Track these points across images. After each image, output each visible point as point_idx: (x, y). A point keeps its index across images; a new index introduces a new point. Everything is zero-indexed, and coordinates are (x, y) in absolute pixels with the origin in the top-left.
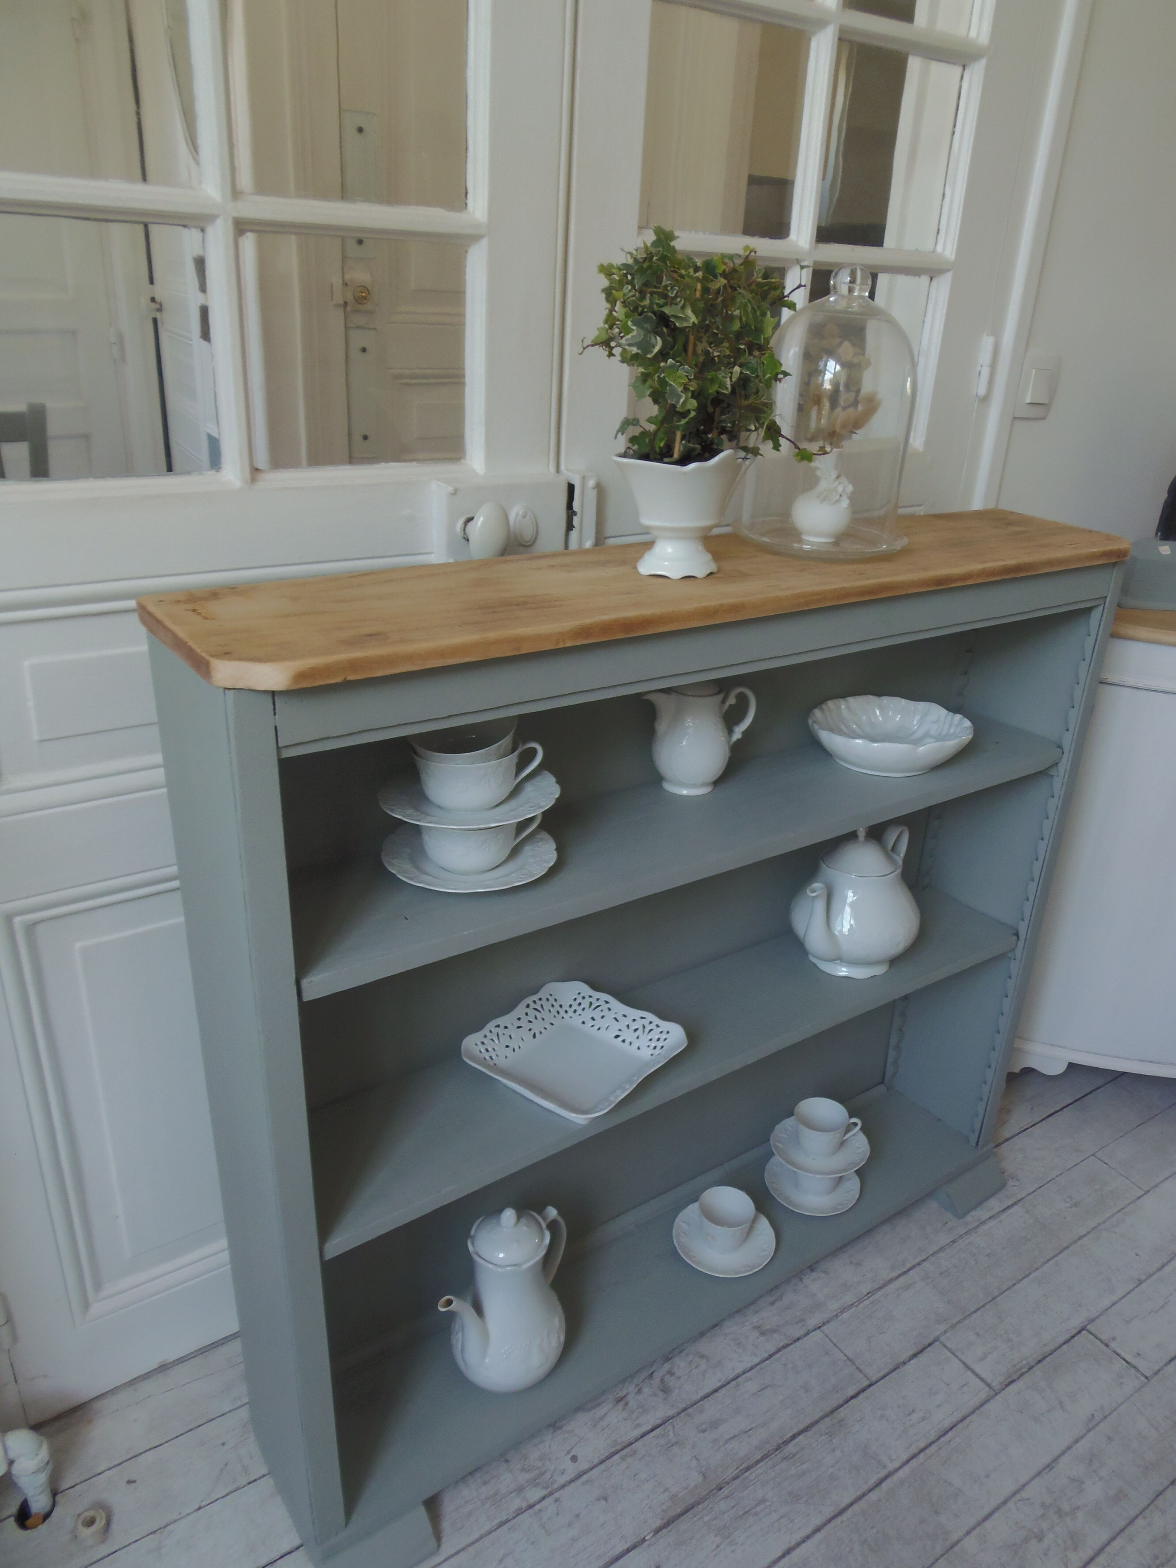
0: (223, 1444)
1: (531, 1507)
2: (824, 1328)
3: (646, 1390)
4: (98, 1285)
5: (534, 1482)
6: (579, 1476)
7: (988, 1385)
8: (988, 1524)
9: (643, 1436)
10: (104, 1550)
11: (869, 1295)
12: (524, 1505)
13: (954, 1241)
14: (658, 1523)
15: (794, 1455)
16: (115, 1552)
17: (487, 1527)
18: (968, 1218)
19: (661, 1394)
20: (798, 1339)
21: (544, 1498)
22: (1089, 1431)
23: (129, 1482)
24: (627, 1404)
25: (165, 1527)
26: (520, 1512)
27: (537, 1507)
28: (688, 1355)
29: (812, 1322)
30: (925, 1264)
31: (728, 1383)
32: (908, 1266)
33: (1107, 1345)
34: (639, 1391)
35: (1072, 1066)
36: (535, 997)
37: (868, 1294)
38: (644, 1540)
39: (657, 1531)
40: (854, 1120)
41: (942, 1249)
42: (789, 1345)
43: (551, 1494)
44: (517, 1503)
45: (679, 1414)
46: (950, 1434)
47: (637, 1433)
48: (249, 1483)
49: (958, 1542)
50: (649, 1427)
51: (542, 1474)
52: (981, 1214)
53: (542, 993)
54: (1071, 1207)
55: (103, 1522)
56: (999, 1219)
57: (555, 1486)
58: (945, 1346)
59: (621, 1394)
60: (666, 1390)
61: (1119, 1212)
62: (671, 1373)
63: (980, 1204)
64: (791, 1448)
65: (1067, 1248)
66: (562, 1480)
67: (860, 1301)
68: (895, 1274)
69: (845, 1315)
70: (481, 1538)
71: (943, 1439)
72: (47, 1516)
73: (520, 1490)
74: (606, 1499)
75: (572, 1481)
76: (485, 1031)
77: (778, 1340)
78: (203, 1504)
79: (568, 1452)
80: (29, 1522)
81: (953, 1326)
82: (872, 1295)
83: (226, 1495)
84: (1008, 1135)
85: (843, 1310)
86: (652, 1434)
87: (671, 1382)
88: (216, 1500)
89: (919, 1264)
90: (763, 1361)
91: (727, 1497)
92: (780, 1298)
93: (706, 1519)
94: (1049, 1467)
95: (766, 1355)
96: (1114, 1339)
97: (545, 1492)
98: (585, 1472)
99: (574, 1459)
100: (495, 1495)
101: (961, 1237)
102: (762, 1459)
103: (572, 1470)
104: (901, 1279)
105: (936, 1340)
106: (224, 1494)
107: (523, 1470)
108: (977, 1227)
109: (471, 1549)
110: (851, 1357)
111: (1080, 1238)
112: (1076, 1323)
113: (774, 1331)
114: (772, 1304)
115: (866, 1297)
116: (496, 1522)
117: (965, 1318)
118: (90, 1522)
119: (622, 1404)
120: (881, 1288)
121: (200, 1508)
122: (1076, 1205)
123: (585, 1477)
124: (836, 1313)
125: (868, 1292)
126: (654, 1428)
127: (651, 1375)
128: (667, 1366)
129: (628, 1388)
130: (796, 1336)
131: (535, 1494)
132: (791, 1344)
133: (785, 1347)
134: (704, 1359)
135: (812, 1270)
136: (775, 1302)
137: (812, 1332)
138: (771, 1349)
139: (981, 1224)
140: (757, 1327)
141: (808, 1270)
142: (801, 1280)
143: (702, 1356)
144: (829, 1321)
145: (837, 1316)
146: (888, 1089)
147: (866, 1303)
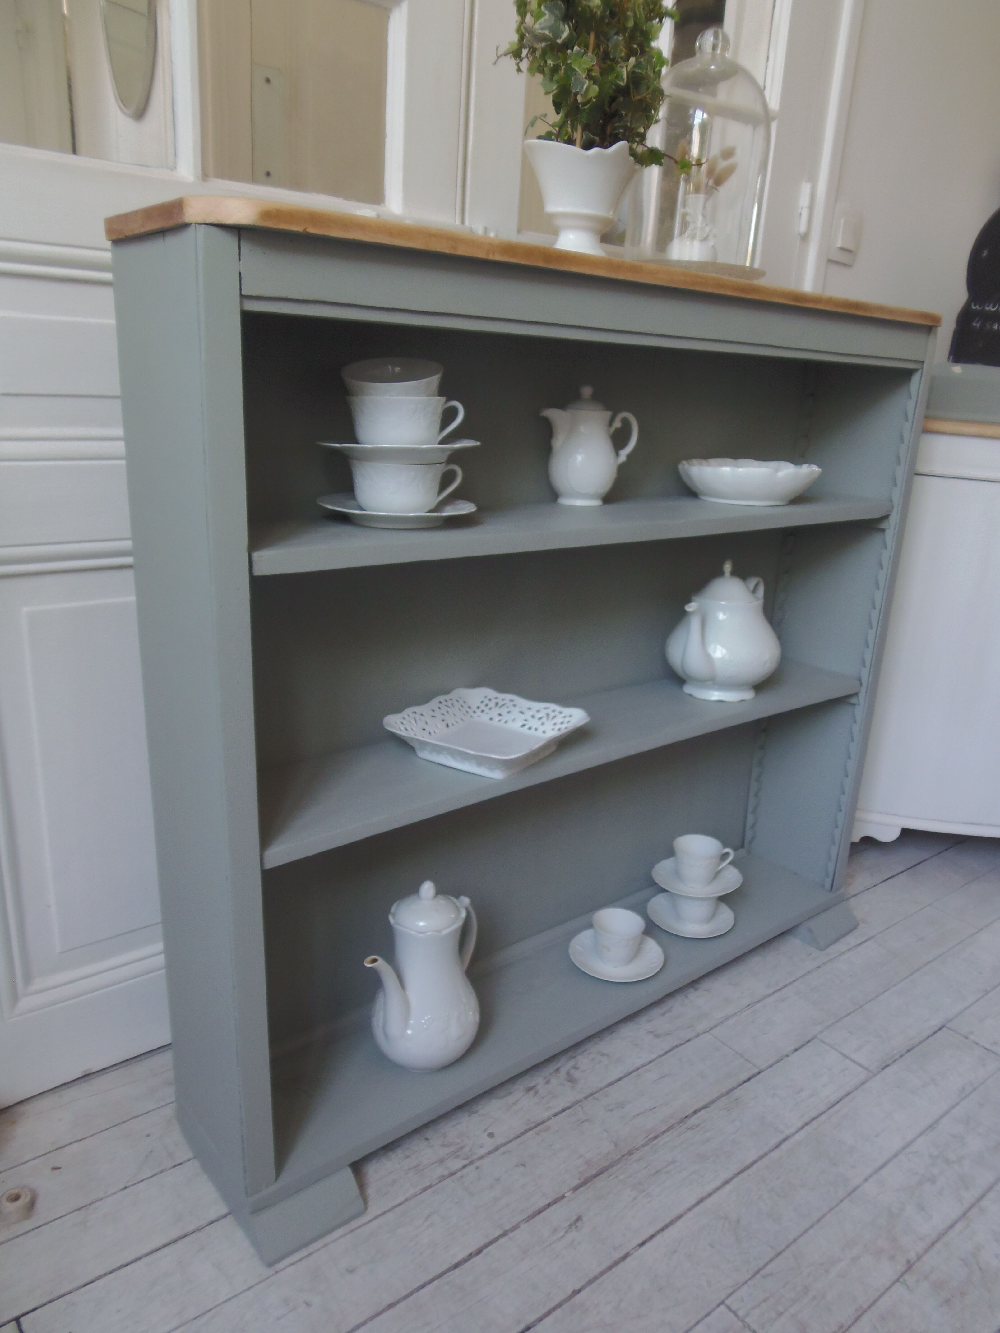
0: (148, 1136)
1: (453, 1174)
2: (712, 1031)
3: (554, 1081)
4: (28, 979)
5: (455, 1155)
6: (496, 1149)
7: (866, 1069)
8: (883, 1172)
9: (554, 1116)
10: (28, 1225)
12: (446, 1173)
13: (819, 967)
14: (576, 1182)
15: (697, 1126)
16: (40, 1227)
17: (412, 1192)
18: (831, 950)
19: (568, 1084)
20: (689, 1040)
21: (465, 1167)
22: (963, 1099)
23: (55, 1169)
24: (537, 1092)
25: (90, 1204)
26: (443, 1178)
27: (459, 1174)
28: (590, 1054)
29: (701, 1027)
30: (796, 983)
31: (629, 1074)
32: (781, 985)
33: (966, 1038)
34: (548, 1082)
35: (907, 831)
36: (447, 697)
37: (748, 1006)
38: (563, 1197)
39: (576, 1189)
40: (727, 849)
41: (809, 972)
42: (681, 1045)
43: (471, 1163)
44: (440, 1171)
45: (586, 1098)
46: (838, 1106)
47: (549, 1113)
48: (175, 1166)
49: (858, 1187)
50: (560, 1109)
51: (462, 1148)
52: (840, 947)
53: (453, 695)
54: (918, 941)
55: (28, 1199)
56: (857, 950)
57: (475, 1157)
58: (823, 1042)
59: (531, 1085)
60: (572, 1080)
61: (959, 943)
62: (575, 1067)
63: (837, 940)
64: (693, 1121)
65: (918, 970)
66: (482, 1152)
67: (741, 1011)
69: (730, 1022)
70: (406, 1200)
71: (832, 1110)
73: (441, 1161)
74: (524, 1166)
75: (490, 1153)
77: (672, 1041)
78: (128, 1185)
79: (485, 1130)
81: (828, 1027)
82: (752, 1006)
83: (152, 1176)
85: (728, 1018)
86: (563, 1114)
87: (576, 1074)
88: (142, 1181)
89: (790, 984)
90: (660, 1057)
91: (639, 1160)
92: (669, 1011)
93: (622, 1177)
94: (931, 1127)
95: (662, 1052)
96: (972, 1033)
97: (465, 1162)
98: (503, 1145)
99: (491, 1135)
100: (418, 1166)
101: (824, 964)
102: (668, 1130)
103: (489, 1144)
104: (777, 995)
105: (814, 1037)
106: (150, 1175)
107: (444, 1146)
108: (838, 956)
109: (397, 1210)
110: (739, 1051)
111: (929, 962)
112: (936, 1022)
113: (667, 1034)
114: (663, 1014)
115: (746, 1009)
116: (419, 1188)
117: (837, 1021)
118: (16, 1198)
119: (532, 1092)
120: (759, 1001)
121: (126, 1188)
122: (921, 940)
123: (502, 1150)
124: (720, 1021)
125: (747, 1004)
126: (563, 1111)
127: (558, 1069)
128: (571, 1063)
129: (538, 1079)
130: (688, 1037)
131: (455, 1164)
132: (683, 1044)
133: (678, 1046)
134: (605, 1058)
135: (696, 990)
136: (665, 1013)
137: (701, 1034)
138: (666, 1047)
139: (841, 954)
140: (651, 1032)
141: (692, 990)
142: (686, 997)
143: (604, 1054)
144: (716, 1026)
145: (722, 1022)
146: (748, 853)
147: (747, 1012)
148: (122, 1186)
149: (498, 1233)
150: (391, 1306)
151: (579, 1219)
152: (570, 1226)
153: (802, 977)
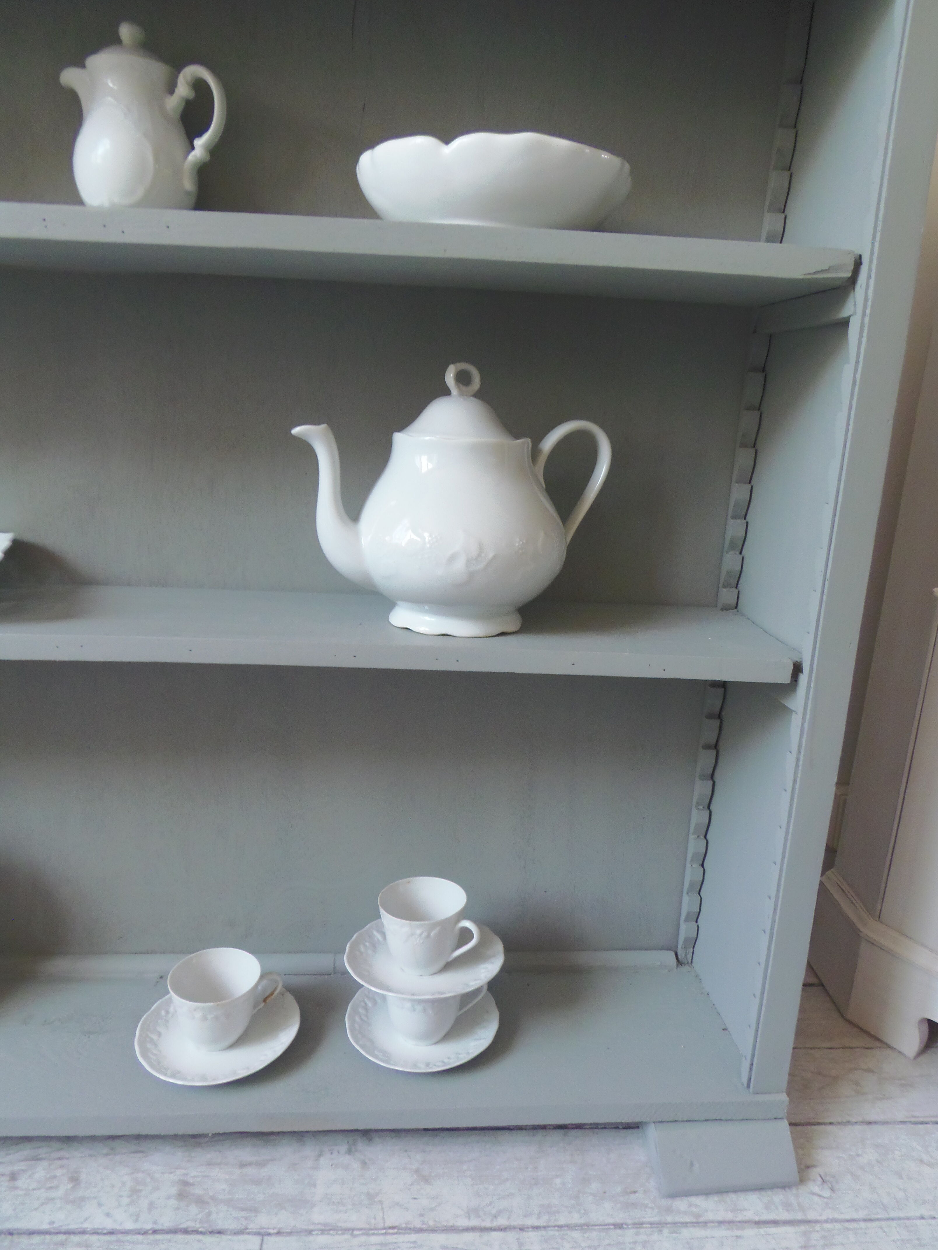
2: (270, 1239)
11: (391, 1231)
13: (619, 1226)
18: (681, 1204)
20: (220, 1232)
29: (263, 1220)
31: (57, 1234)
32: (502, 1221)
37: (393, 1228)
40: (467, 924)
41: (585, 1227)
42: (197, 1232)
56: (739, 1233)
62: (14, 1176)
63: (721, 1191)
67: (368, 1231)
68: (463, 1222)
69: (322, 1240)
77: (190, 1216)
82: (396, 1233)
84: (872, 1117)
85: (327, 1229)
89: (522, 1229)
90: (139, 1232)
92: (261, 1164)
101: (639, 1225)
108: (685, 1224)
113: (200, 1201)
114: (242, 1165)
120: (420, 1230)
124: (311, 1228)
125: (394, 1225)
130: (220, 1225)
132: (200, 1233)
133: (186, 1231)
134: (70, 1186)
135: (350, 1152)
136: (250, 1164)
137: (249, 1234)
138: (166, 1222)
139: (696, 1224)
140: (186, 1183)
141: (344, 1148)
142: (320, 1155)
143: (75, 1180)
144: (290, 1234)
145: (310, 1232)
146: (679, 962)
147: (374, 1239)
153: (560, 1227)
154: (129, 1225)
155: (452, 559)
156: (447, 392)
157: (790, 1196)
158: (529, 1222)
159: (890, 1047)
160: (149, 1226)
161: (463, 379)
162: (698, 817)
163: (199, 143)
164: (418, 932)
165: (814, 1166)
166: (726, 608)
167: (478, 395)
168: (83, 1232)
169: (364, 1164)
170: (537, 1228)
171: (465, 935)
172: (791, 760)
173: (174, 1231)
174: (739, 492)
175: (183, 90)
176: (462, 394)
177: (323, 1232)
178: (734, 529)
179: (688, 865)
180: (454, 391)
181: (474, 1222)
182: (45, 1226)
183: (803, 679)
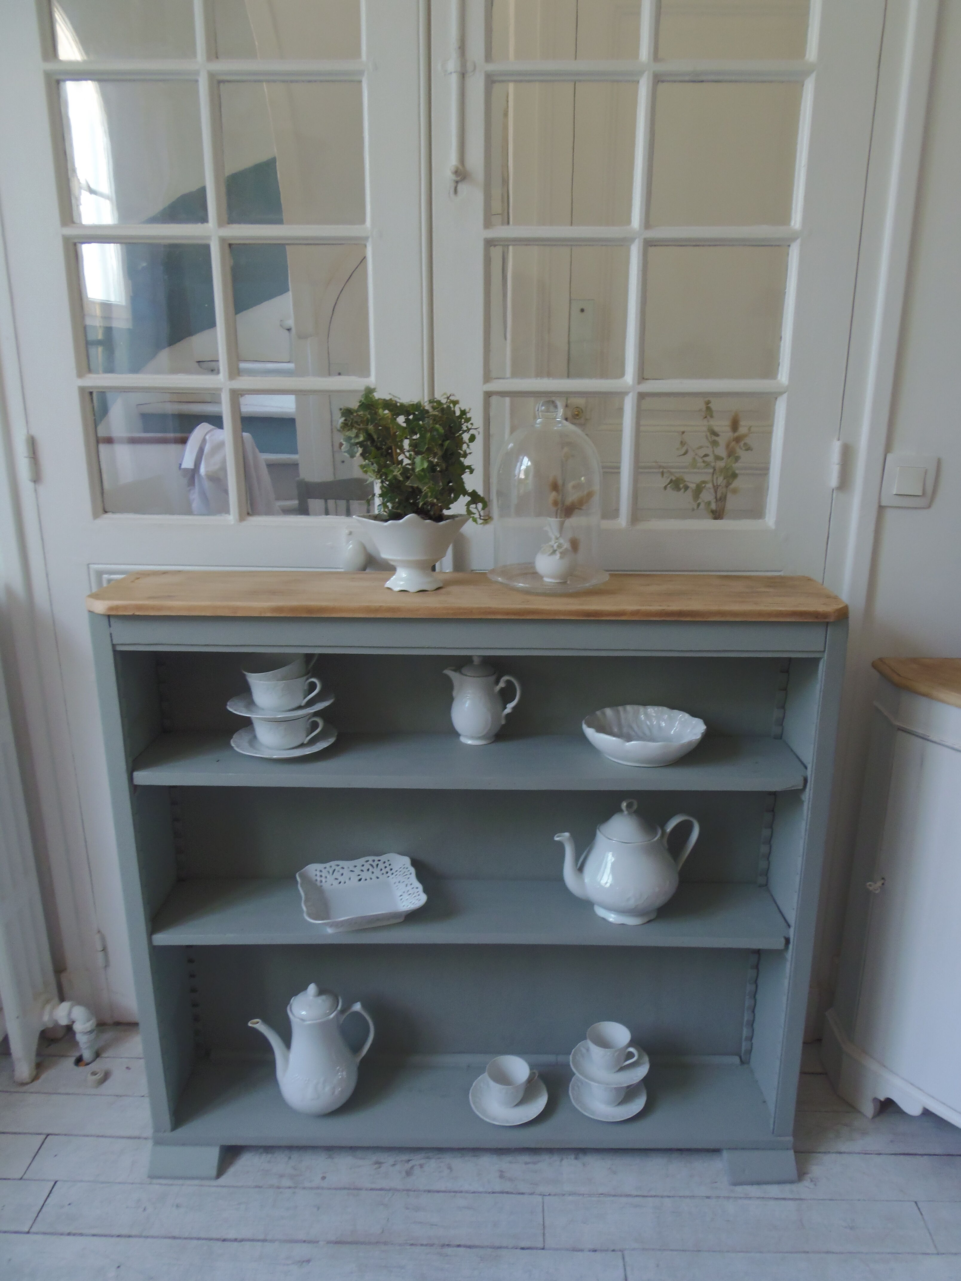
1: (279, 1188)
2: (546, 1198)
3: (398, 1167)
5: (293, 1177)
6: (318, 1188)
9: (371, 1189)
10: (93, 1091)
11: (601, 1195)
12: (277, 1185)
13: (708, 1197)
14: (334, 1239)
15: (448, 1256)
16: (97, 1096)
17: (249, 1184)
18: (739, 1189)
19: (404, 1174)
20: (522, 1194)
21: (289, 1187)
23: (127, 1068)
24: (380, 1167)
25: (122, 1096)
26: (271, 1186)
27: (282, 1190)
28: (441, 1162)
29: (541, 1189)
30: (667, 1200)
31: (450, 1192)
34: (394, 1165)
35: (927, 1113)
36: (376, 858)
38: (318, 1242)
39: (329, 1242)
40: (631, 1049)
41: (693, 1197)
42: (512, 1193)
43: (295, 1188)
44: (274, 1182)
45: (404, 1190)
47: (370, 1186)
50: (379, 1187)
51: (301, 1175)
52: (753, 1190)
53: (383, 858)
54: (846, 1227)
55: (100, 1077)
56: (766, 1203)
57: (301, 1186)
58: (624, 1258)
59: (383, 1159)
60: (409, 1173)
61: (890, 1253)
62: (421, 1166)
63: (759, 1183)
64: (450, 1251)
65: (807, 1252)
66: (307, 1184)
67: (590, 1195)
68: (635, 1193)
69: (570, 1198)
70: (242, 1187)
72: (88, 1064)
74: (318, 1209)
75: (311, 1188)
76: (327, 865)
77: (508, 1186)
79: (324, 1173)
80: (81, 1063)
81: (643, 1249)
84: (842, 1150)
85: (571, 1194)
86: (377, 1192)
87: (417, 1171)
89: (662, 1197)
90: (486, 1192)
91: (384, 1251)
92: (535, 1163)
93: (362, 1255)
97: (292, 1185)
98: (323, 1188)
99: (324, 1178)
100: (268, 1171)
101: (718, 1197)
102: (426, 1245)
103: (317, 1183)
105: (622, 1251)
107: (293, 1167)
108: (741, 1198)
109: (232, 1189)
110: (547, 1223)
111: (828, 1252)
113: (511, 1180)
114: (526, 1163)
115: (597, 1195)
116: (255, 1184)
117: (659, 1250)
118: (95, 1075)
119: (377, 1166)
120: (614, 1196)
121: (143, 1096)
122: (852, 1228)
123: (319, 1191)
124: (564, 1193)
125: (602, 1193)
126: (381, 1189)
127: (409, 1160)
128: (422, 1161)
129: (388, 1159)
130: (522, 1191)
131: (286, 1182)
132: (514, 1194)
133: (507, 1193)
134: (449, 1171)
135: (576, 1158)
136: (529, 1163)
137: (536, 1195)
138: (497, 1189)
139: (746, 1198)
140: (501, 1171)
141: (573, 1157)
142: (562, 1160)
143: (450, 1168)
144: (555, 1195)
145: (564, 1195)
146: (742, 1062)
147: (594, 1199)
148: (143, 1095)
149: (261, 1237)
150: (174, 1238)
151: (308, 1261)
152: (299, 1262)
153: (680, 1197)
154: (481, 1189)
155: (628, 899)
156: (621, 810)
157: (794, 1187)
158: (665, 1194)
159: (859, 1112)
160: (490, 1190)
161: (629, 806)
162: (750, 988)
163: (510, 707)
164: (609, 1054)
165: (808, 1173)
166: (761, 886)
167: (635, 812)
168: (461, 1192)
169: (584, 1165)
170: (669, 1197)
171: (630, 1055)
172: (786, 982)
173: (502, 1193)
174: (766, 832)
175: (502, 684)
176: (630, 814)
177: (570, 1195)
178: (764, 849)
179: (746, 1012)
180: (626, 812)
181: (639, 1193)
182: (443, 1189)
183: (791, 946)
